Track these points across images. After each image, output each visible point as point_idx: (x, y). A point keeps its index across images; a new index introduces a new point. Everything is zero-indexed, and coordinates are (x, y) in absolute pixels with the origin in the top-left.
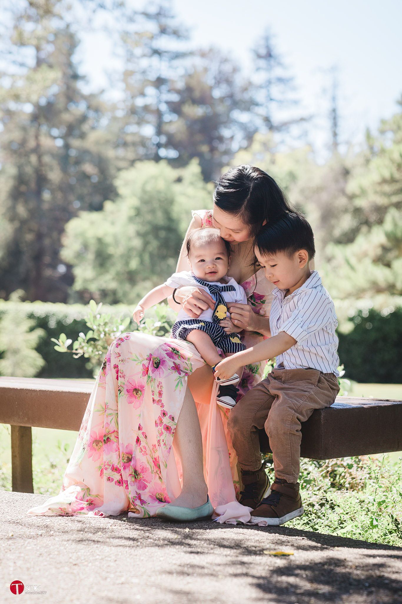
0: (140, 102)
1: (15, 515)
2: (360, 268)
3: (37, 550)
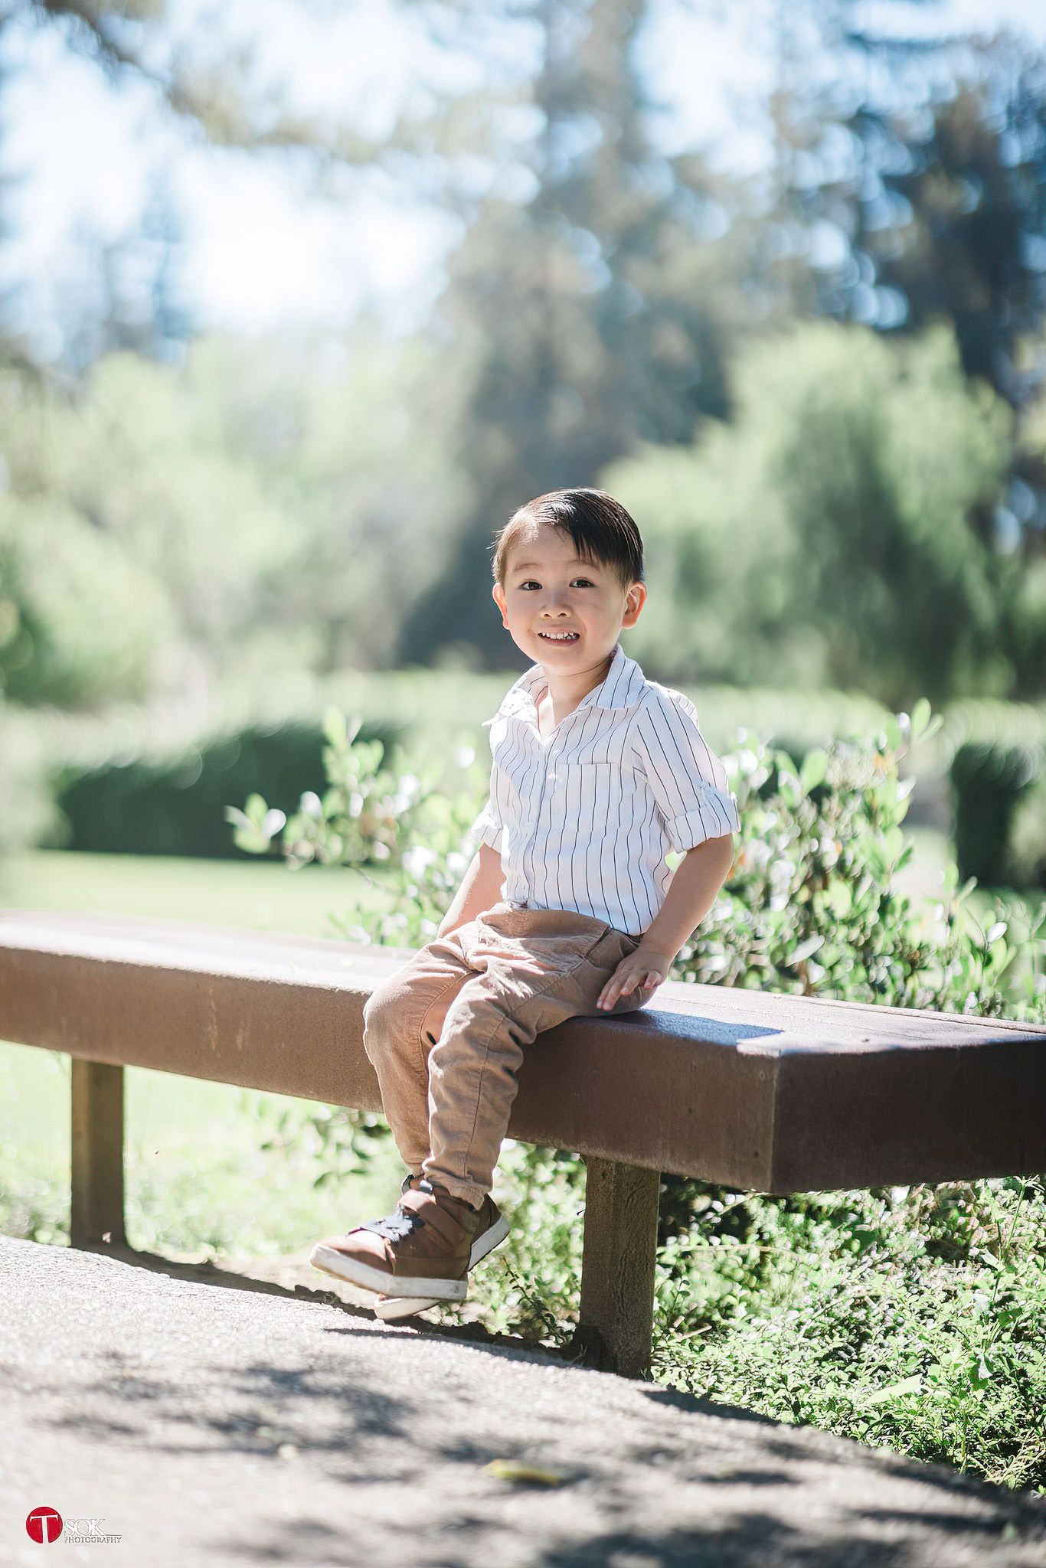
0: (811, 174)
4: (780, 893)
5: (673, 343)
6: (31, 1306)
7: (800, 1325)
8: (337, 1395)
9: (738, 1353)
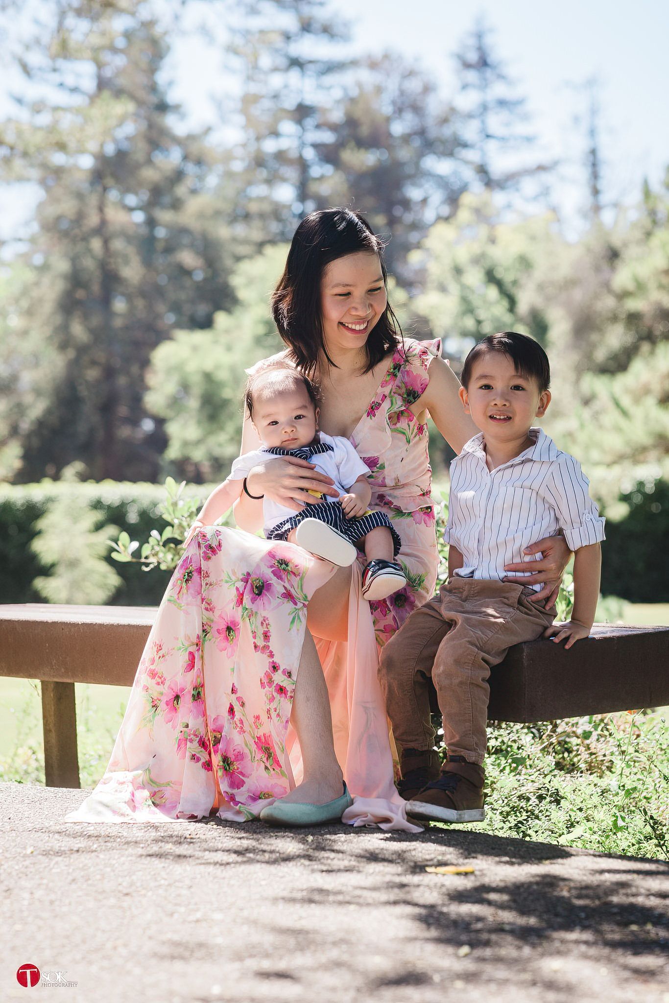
0: (270, 146)
1: (40, 820)
2: (637, 412)
3: (68, 873)
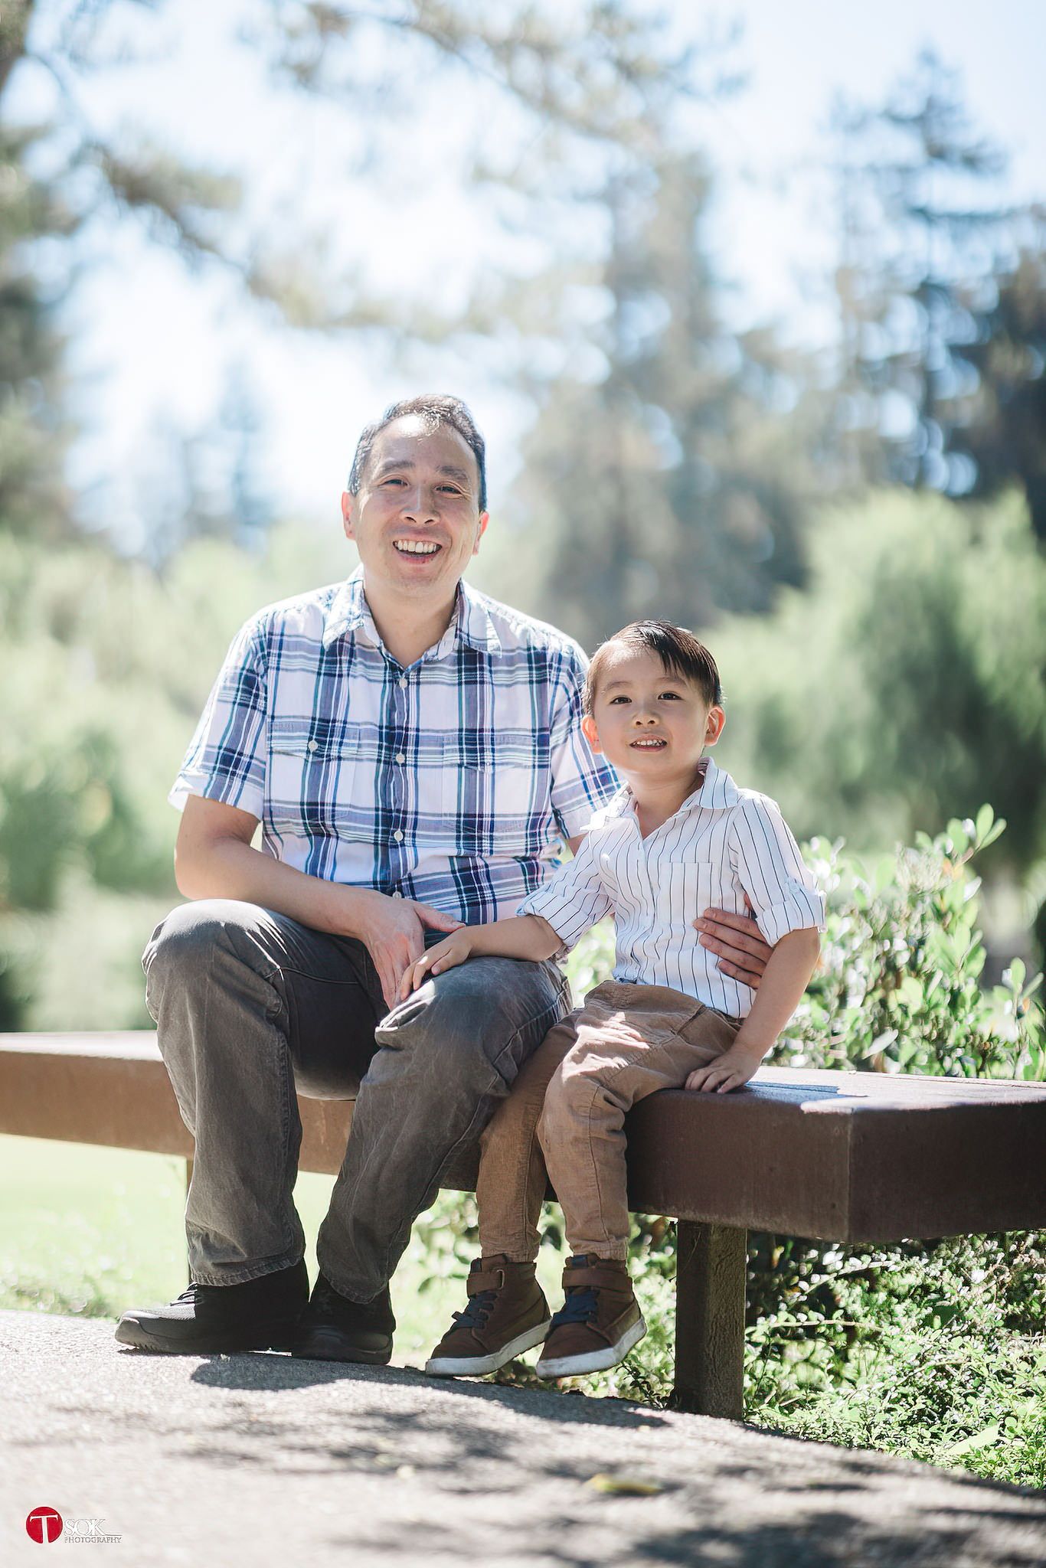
0: (877, 348)
4: (857, 994)
5: (747, 516)
6: (161, 1370)
7: (885, 1393)
8: (449, 1431)
9: (827, 1416)
